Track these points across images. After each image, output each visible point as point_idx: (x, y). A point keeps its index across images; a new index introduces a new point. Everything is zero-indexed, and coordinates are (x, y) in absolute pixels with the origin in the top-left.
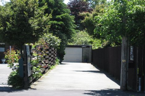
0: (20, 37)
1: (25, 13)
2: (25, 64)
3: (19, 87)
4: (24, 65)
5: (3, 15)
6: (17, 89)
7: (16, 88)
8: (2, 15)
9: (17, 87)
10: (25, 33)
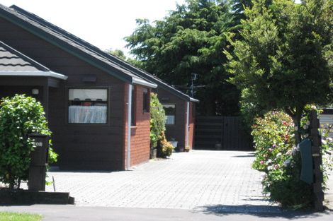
0: (301, 91)
1: (316, 36)
2: (315, 153)
3: (300, 206)
4: (314, 155)
5: (261, 40)
6: (297, 210)
7: (293, 208)
8: (259, 39)
9: (295, 206)
10: (314, 82)
